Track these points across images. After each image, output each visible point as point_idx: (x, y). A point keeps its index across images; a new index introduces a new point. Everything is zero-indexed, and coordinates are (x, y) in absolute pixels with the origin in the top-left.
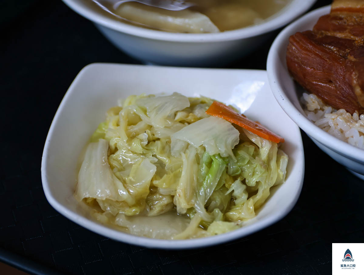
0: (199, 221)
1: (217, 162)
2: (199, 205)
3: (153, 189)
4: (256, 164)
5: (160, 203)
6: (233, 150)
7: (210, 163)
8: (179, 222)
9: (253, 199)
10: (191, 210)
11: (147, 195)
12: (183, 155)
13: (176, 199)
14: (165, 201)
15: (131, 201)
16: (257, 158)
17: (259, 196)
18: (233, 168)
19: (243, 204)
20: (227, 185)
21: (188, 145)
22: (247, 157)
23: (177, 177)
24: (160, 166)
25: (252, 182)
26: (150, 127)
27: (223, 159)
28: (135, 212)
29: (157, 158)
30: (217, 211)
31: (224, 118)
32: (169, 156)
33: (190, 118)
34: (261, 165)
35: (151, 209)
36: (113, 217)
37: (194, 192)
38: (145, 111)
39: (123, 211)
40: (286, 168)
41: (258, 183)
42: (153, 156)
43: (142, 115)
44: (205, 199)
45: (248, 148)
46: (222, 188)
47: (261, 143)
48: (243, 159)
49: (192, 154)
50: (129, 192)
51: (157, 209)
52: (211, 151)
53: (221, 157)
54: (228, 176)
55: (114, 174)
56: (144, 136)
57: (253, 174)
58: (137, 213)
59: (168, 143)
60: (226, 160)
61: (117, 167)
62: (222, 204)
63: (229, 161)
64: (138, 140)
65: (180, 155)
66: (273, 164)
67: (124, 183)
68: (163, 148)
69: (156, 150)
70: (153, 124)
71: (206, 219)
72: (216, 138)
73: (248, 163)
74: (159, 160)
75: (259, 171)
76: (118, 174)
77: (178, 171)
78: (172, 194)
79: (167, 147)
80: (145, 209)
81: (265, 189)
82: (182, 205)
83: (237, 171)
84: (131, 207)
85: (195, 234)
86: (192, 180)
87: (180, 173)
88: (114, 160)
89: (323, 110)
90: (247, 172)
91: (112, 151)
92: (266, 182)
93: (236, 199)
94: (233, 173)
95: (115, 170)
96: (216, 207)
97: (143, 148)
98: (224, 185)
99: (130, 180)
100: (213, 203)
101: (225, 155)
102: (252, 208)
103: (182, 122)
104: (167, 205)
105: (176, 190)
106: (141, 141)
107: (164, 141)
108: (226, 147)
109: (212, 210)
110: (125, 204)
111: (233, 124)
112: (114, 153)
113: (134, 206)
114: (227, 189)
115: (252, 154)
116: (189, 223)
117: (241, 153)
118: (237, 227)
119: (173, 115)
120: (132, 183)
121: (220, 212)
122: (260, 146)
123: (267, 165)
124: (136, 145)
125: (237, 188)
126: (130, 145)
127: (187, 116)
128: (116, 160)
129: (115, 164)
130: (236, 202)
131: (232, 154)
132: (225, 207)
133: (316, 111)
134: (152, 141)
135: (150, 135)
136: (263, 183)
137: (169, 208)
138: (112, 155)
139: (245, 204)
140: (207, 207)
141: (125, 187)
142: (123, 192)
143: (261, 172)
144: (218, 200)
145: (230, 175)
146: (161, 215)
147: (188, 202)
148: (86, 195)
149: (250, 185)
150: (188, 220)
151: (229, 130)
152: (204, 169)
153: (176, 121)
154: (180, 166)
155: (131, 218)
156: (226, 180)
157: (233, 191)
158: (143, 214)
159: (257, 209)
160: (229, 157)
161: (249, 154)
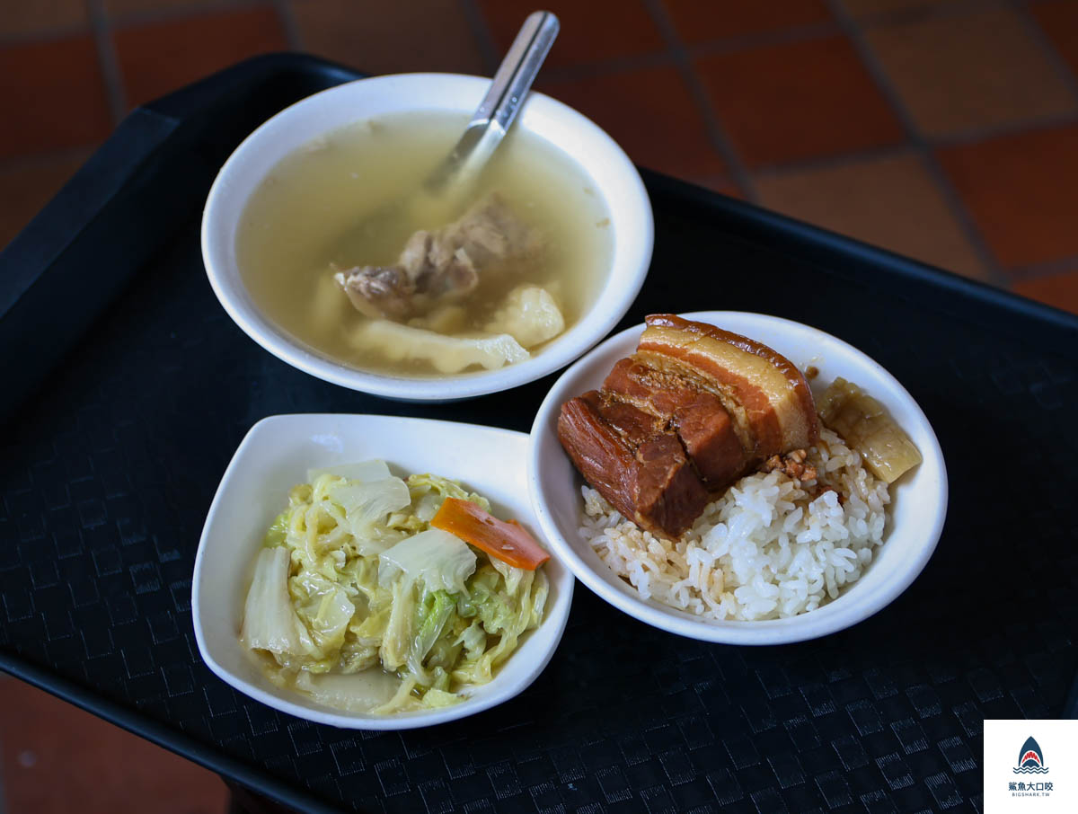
0: (412, 684)
1: (441, 601)
2: (413, 662)
3: (350, 637)
4: (500, 603)
5: (360, 656)
6: (465, 582)
7: (431, 602)
8: (386, 684)
9: (490, 654)
10: (403, 668)
11: (341, 644)
12: (395, 585)
13: (382, 651)
14: (367, 653)
15: (317, 654)
16: (500, 593)
17: (501, 649)
18: (466, 607)
19: (477, 661)
20: (455, 632)
21: (402, 572)
22: (486, 592)
23: (384, 619)
24: (361, 601)
25: (493, 627)
26: (350, 538)
27: (450, 596)
28: (326, 669)
29: (357, 589)
30: (439, 671)
31: (456, 535)
32: (375, 587)
33: (409, 524)
34: (506, 604)
35: (347, 663)
36: (293, 675)
37: (408, 643)
38: (343, 512)
39: (308, 666)
40: (542, 607)
41: (500, 630)
42: (352, 585)
43: (339, 519)
44: (423, 653)
45: (490, 577)
46: (449, 635)
47: (508, 571)
48: (481, 595)
49: (407, 586)
50: (315, 642)
51: (355, 664)
52: (431, 587)
53: (447, 595)
54: (458, 620)
55: (296, 610)
56: (340, 554)
57: (495, 616)
58: (327, 671)
59: (376, 563)
60: (455, 598)
61: (300, 599)
62: (447, 657)
63: (459, 600)
64: (332, 559)
65: (391, 585)
66: (525, 600)
67: (309, 626)
68: (368, 573)
69: (356, 577)
70: (353, 533)
71: (421, 682)
72: (441, 566)
73: (487, 601)
74: (360, 591)
75: (501, 612)
76: (301, 612)
77: (386, 610)
78: (377, 646)
79: (373, 571)
80: (339, 664)
81: (510, 638)
82: (391, 661)
83: (472, 612)
84: (317, 661)
85: (405, 705)
86: (404, 627)
87: (389, 613)
88: (297, 586)
89: (608, 516)
90: (486, 613)
91: (295, 570)
92: (511, 628)
93: (468, 652)
94: (465, 614)
95: (298, 603)
96: (439, 664)
97: (339, 572)
98: (452, 631)
99: (318, 624)
100: (435, 658)
101: (453, 592)
102: (488, 669)
103: (398, 529)
104: (370, 658)
105: (382, 641)
106: (336, 561)
107: (369, 560)
108: (455, 580)
109: (433, 668)
110: (310, 658)
111: (467, 543)
112: (296, 575)
113: (322, 660)
114: (457, 637)
115: (494, 586)
116: (399, 686)
117: (478, 586)
118: (461, 699)
119: (385, 518)
120: (320, 628)
121: (444, 672)
122: (506, 577)
123: (515, 604)
124: (329, 568)
125: (469, 638)
126: (320, 566)
127: (406, 521)
128: (299, 587)
129: (297, 592)
130: (468, 656)
131: (463, 588)
132: (453, 662)
133: (598, 516)
134: (351, 559)
135: (350, 549)
136: (507, 630)
137: (372, 663)
138: (294, 578)
139: (479, 661)
140: (426, 664)
141: (310, 635)
142: (306, 640)
143: (505, 614)
144: (441, 654)
145: (461, 617)
146: (361, 672)
147: (399, 657)
148: (255, 643)
149: (490, 632)
150: (399, 681)
151: (461, 553)
152: (422, 609)
153: (389, 528)
154: (389, 603)
155: (317, 677)
156: (454, 625)
157: (463, 642)
158: (336, 672)
159: (496, 667)
160: (460, 593)
161: (489, 587)
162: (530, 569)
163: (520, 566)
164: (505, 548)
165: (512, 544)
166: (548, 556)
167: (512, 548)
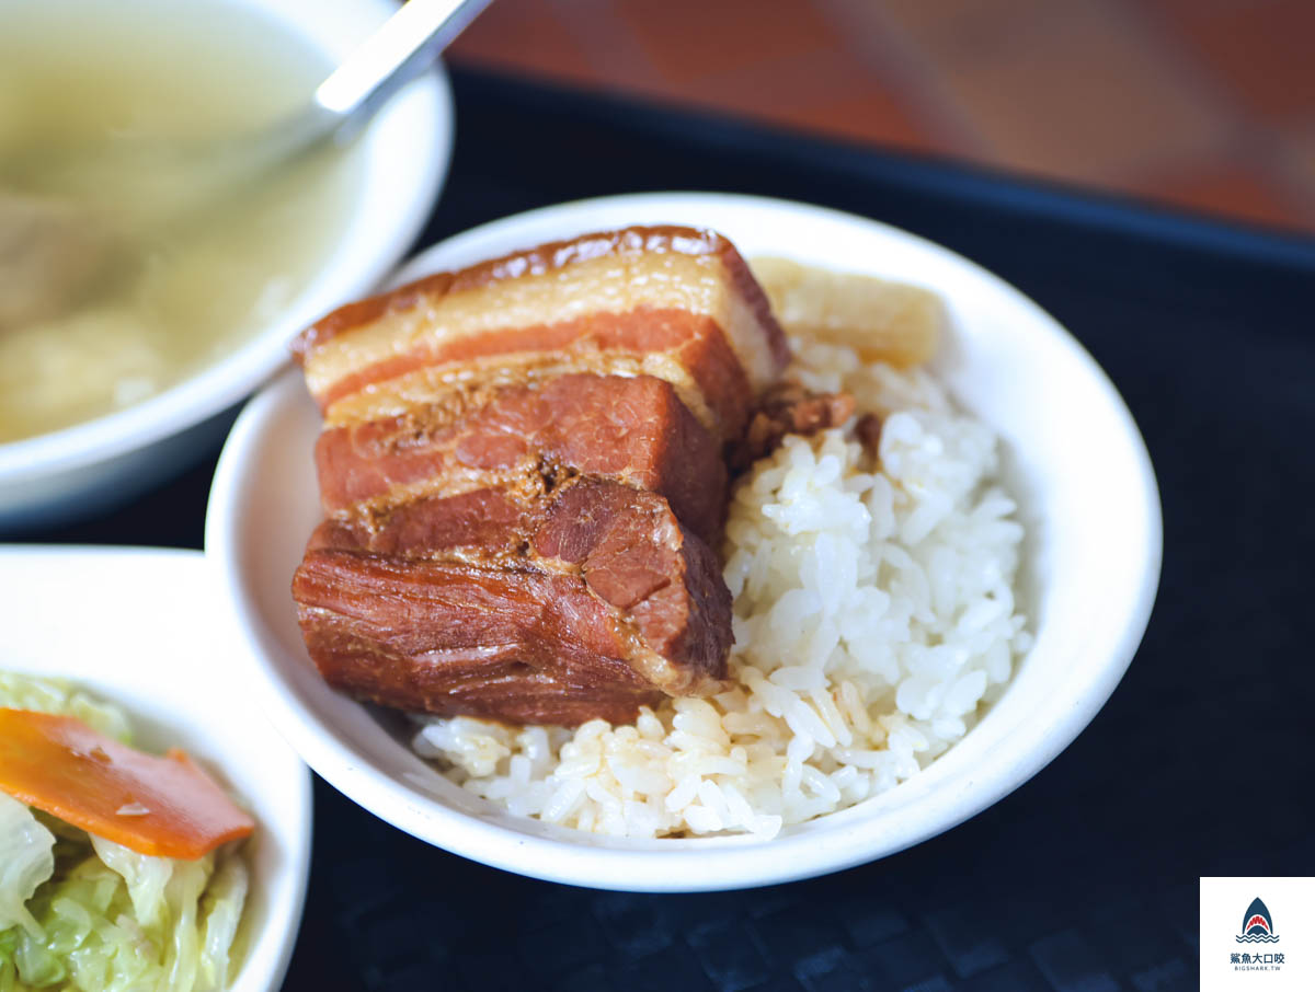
4: (118, 944)
6: (27, 902)
16: (118, 920)
18: (37, 961)
22: (85, 920)
34: (134, 947)
40: (228, 944)
45: (94, 883)
47: (134, 866)
48: (71, 929)
54: (22, 990)
60: (5, 942)
63: (17, 944)
66: (181, 933)
73: (86, 943)
75: (125, 966)
90: (86, 972)
94: (38, 980)
111: (31, 809)
115: (104, 905)
122: (129, 881)
123: (161, 942)
131: (24, 917)
143: (133, 971)
145: (29, 987)
160: (16, 929)
161: (93, 909)
162: (191, 856)
163: (162, 850)
164: (124, 811)
165: (146, 802)
166: (246, 823)
167: (145, 811)
